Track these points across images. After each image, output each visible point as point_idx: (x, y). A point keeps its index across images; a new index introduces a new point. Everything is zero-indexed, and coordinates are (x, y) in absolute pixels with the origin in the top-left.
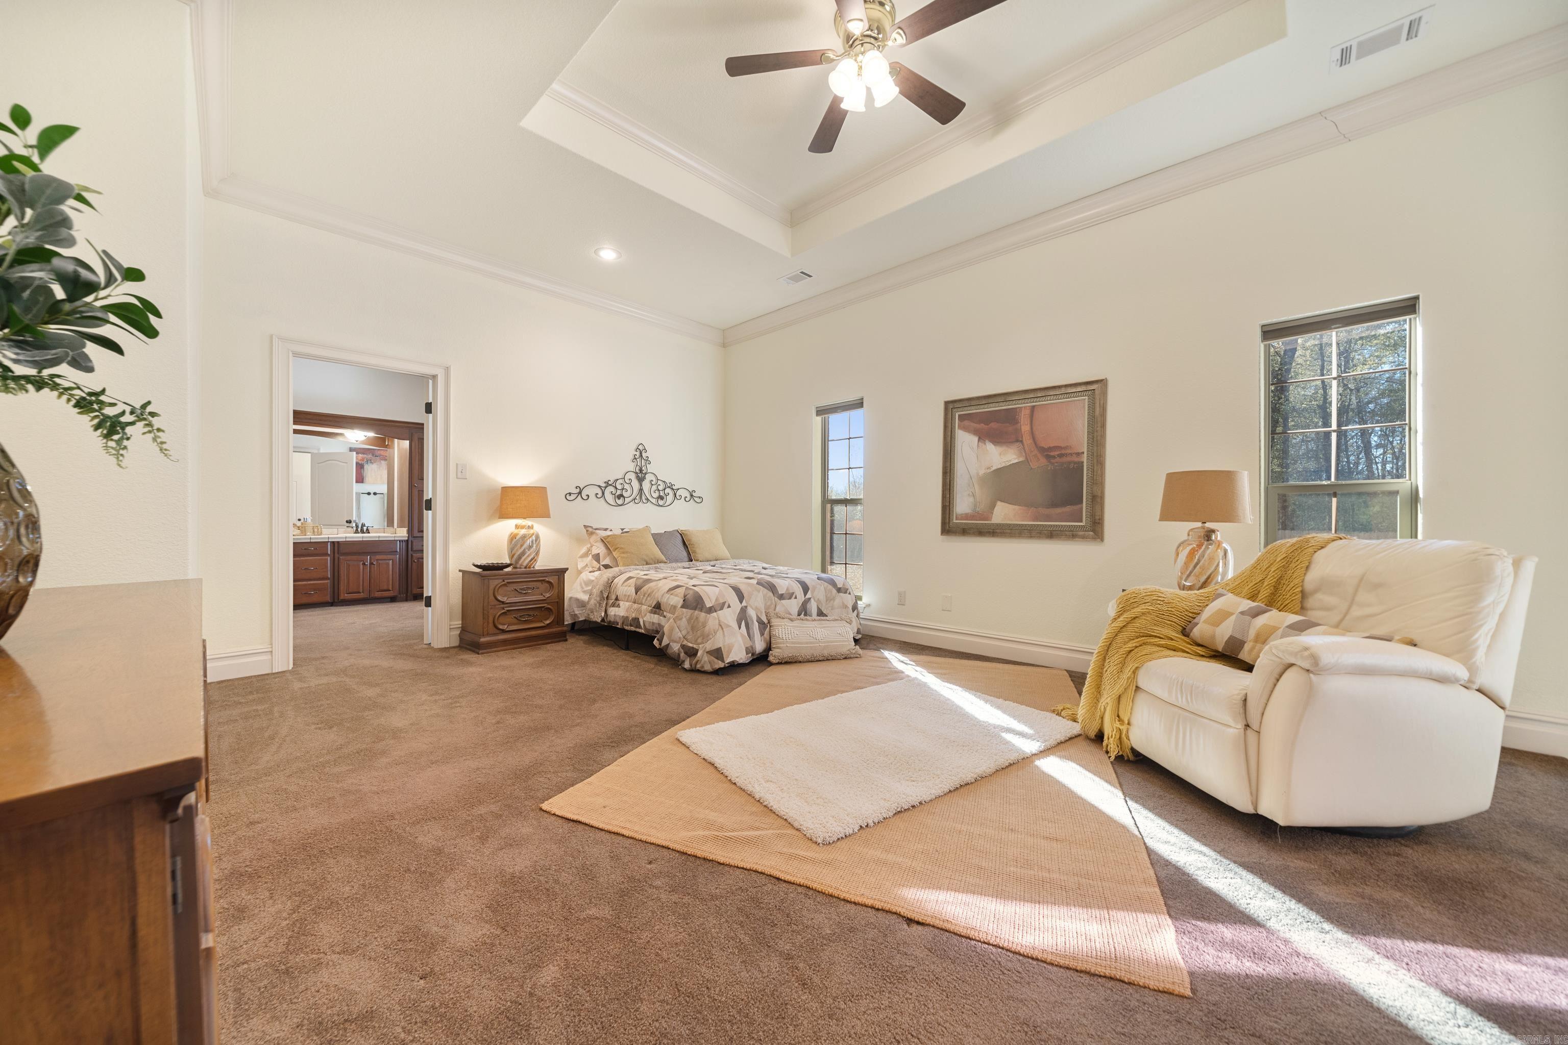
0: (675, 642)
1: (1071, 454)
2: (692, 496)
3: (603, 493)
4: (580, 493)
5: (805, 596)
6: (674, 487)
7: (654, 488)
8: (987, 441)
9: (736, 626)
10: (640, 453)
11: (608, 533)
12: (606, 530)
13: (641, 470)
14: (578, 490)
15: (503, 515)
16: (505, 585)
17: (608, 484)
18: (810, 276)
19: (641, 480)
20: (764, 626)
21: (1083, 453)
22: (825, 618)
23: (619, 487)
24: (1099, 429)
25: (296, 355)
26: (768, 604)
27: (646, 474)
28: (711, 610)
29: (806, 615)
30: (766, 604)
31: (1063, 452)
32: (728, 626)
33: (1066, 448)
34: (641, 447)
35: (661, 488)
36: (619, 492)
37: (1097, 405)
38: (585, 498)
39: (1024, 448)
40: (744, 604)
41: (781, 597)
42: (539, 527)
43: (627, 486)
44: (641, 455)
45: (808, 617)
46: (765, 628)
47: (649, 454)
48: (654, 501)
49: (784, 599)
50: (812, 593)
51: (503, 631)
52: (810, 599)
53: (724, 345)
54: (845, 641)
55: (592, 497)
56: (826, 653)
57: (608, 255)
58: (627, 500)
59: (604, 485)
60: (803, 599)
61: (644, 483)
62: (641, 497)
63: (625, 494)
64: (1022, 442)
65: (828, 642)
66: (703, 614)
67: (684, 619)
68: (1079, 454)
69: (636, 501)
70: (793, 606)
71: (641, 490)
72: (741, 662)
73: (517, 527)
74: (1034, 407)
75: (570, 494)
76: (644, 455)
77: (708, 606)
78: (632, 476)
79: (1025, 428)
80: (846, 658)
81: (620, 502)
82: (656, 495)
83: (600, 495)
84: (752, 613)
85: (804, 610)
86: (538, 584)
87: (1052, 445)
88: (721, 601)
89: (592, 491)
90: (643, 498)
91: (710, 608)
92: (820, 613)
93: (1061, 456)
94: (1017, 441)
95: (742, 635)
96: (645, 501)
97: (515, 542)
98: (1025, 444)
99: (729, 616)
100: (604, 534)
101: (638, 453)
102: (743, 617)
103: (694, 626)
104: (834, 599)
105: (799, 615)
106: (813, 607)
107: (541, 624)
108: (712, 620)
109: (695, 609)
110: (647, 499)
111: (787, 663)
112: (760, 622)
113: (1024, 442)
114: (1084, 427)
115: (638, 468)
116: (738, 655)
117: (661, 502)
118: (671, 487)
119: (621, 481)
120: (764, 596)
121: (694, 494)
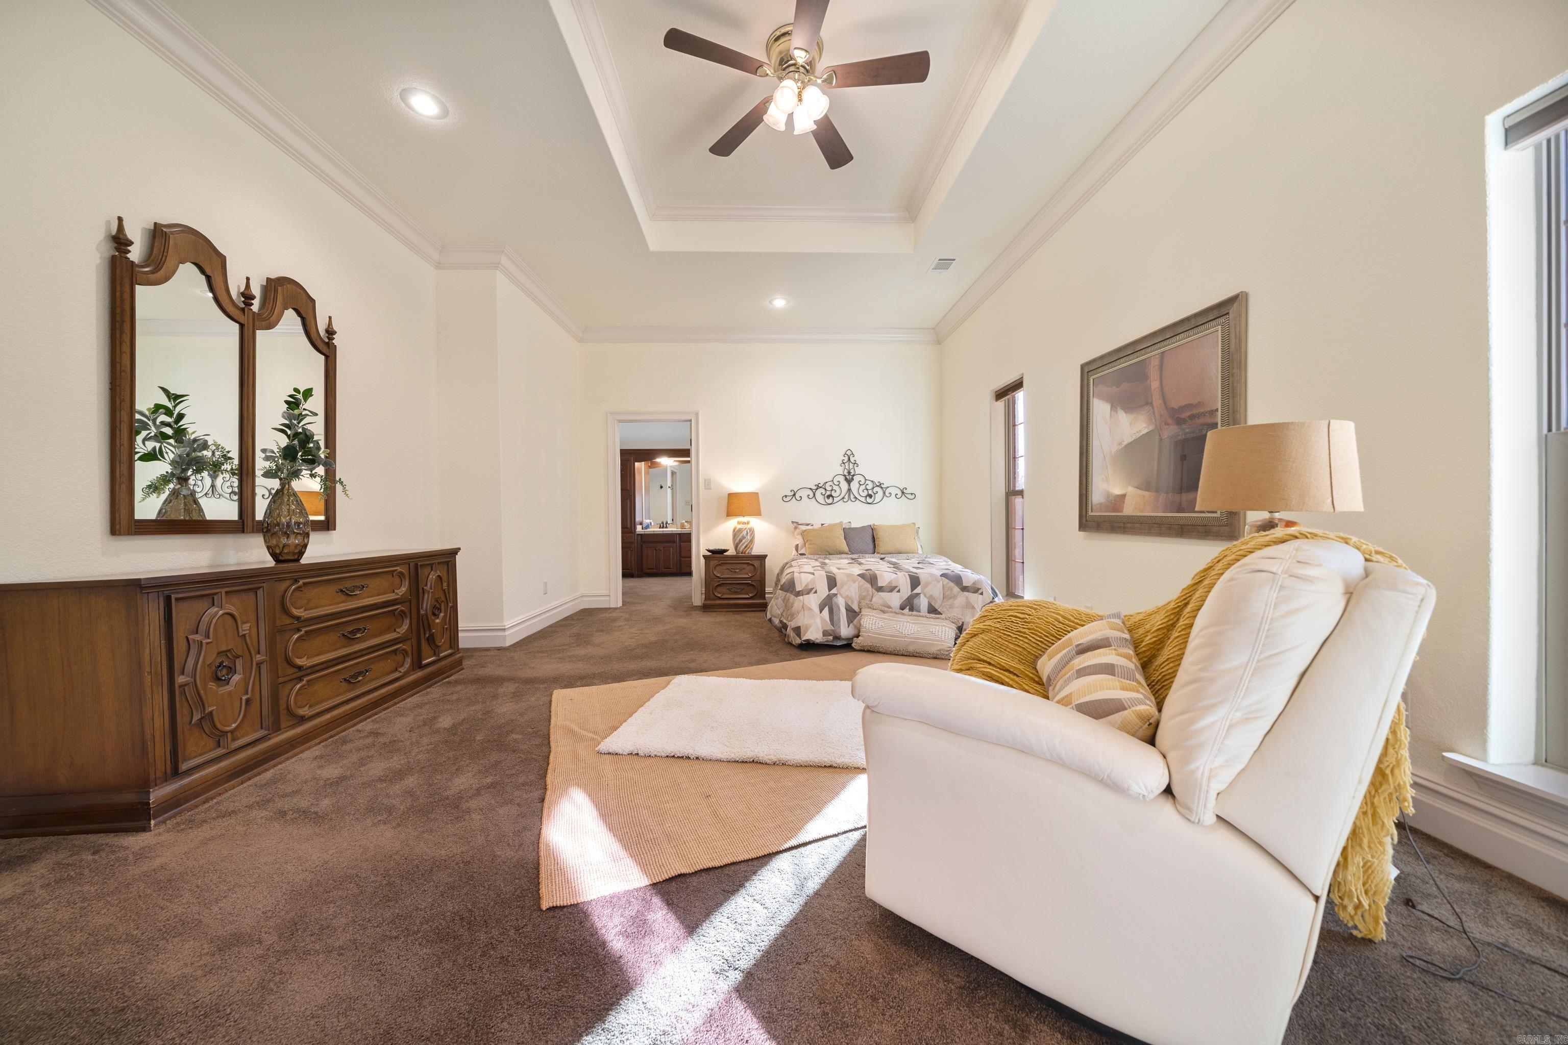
0: (775, 617)
1: (1203, 414)
2: (903, 493)
3: (814, 494)
4: (794, 495)
5: (912, 591)
6: (882, 486)
7: (863, 487)
8: (1119, 408)
9: (817, 610)
10: (849, 458)
11: (809, 527)
12: (808, 525)
13: (849, 473)
14: (793, 493)
15: (730, 514)
16: (720, 565)
17: (818, 487)
18: (954, 260)
19: (849, 481)
20: (853, 614)
21: (1217, 410)
22: (938, 616)
23: (829, 488)
24: (1235, 371)
25: (620, 421)
26: (864, 594)
27: (854, 475)
28: (799, 594)
29: (911, 609)
30: (860, 595)
31: (1195, 411)
32: (810, 609)
33: (1198, 405)
34: (849, 453)
35: (869, 487)
36: (828, 493)
37: (1233, 336)
38: (799, 499)
39: (1154, 413)
40: (834, 591)
41: (880, 589)
42: (755, 523)
43: (835, 488)
44: (849, 459)
45: (914, 613)
46: (855, 617)
47: (857, 458)
48: (863, 499)
49: (883, 591)
50: (923, 589)
51: (720, 598)
52: (918, 594)
53: (939, 342)
54: (938, 641)
55: (805, 498)
56: (911, 649)
57: (779, 303)
58: (836, 500)
59: (815, 488)
60: (910, 593)
61: (852, 484)
62: (849, 496)
63: (834, 494)
64: (1151, 403)
65: (915, 638)
66: (792, 597)
67: (780, 599)
68: (1213, 412)
69: (845, 500)
70: (895, 599)
71: (849, 490)
72: (818, 641)
73: (739, 523)
74: (1163, 353)
75: (786, 496)
76: (852, 459)
77: (798, 590)
78: (842, 479)
79: (1155, 385)
80: (935, 658)
81: (830, 501)
82: (865, 493)
83: (811, 495)
84: (841, 602)
85: (909, 605)
86: (745, 566)
87: (1183, 404)
88: (810, 587)
89: (804, 493)
90: (852, 497)
91: (799, 592)
92: (933, 610)
93: (1192, 417)
94: (1147, 403)
95: (823, 619)
96: (854, 500)
97: (736, 533)
98: (1155, 407)
99: (813, 601)
100: (804, 528)
101: (846, 459)
102: (828, 603)
103: (787, 606)
104: (955, 597)
105: (902, 608)
106: (923, 603)
107: (747, 596)
108: (798, 602)
109: (787, 591)
110: (856, 498)
111: (869, 651)
112: (849, 610)
113: (1154, 403)
114: (1217, 372)
115: (846, 471)
116: (814, 634)
117: (869, 500)
118: (880, 486)
119: (831, 483)
120: (860, 587)
121: (905, 491)
